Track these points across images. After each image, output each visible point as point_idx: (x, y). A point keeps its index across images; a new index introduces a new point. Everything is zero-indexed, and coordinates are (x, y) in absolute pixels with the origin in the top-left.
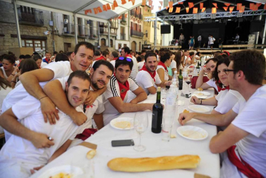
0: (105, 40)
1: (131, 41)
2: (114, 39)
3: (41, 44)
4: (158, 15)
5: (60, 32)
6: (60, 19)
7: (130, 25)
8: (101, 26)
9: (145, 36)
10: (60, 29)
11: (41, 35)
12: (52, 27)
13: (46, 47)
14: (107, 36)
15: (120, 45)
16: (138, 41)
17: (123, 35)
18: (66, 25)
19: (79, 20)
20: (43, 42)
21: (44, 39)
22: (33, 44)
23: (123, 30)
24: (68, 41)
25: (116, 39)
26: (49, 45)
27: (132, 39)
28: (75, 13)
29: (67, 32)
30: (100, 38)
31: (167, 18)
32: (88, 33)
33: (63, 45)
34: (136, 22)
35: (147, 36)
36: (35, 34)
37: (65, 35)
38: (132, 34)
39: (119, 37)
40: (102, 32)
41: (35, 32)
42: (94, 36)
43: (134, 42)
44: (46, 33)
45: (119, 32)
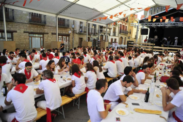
0: (103, 36)
1: (120, 37)
2: (108, 36)
3: (66, 38)
4: (140, 22)
5: (77, 32)
6: (78, 24)
7: (120, 26)
8: (101, 27)
9: (129, 33)
10: (77, 29)
11: (67, 33)
12: (73, 28)
13: (69, 40)
14: (104, 33)
15: (112, 39)
16: (124, 37)
17: (114, 32)
18: (81, 27)
19: (89, 24)
20: (68, 37)
21: (68, 35)
22: (62, 38)
23: (115, 29)
24: (81, 36)
25: (110, 35)
26: (71, 39)
27: (120, 36)
28: (87, 21)
29: (81, 32)
30: (100, 35)
31: (146, 24)
32: (93, 32)
33: (78, 39)
34: (124, 24)
35: (130, 34)
36: (64, 33)
37: (80, 33)
38: (120, 32)
39: (112, 34)
40: (101, 31)
41: (64, 32)
42: (97, 34)
43: (122, 37)
44: (70, 32)
45: (112, 31)
